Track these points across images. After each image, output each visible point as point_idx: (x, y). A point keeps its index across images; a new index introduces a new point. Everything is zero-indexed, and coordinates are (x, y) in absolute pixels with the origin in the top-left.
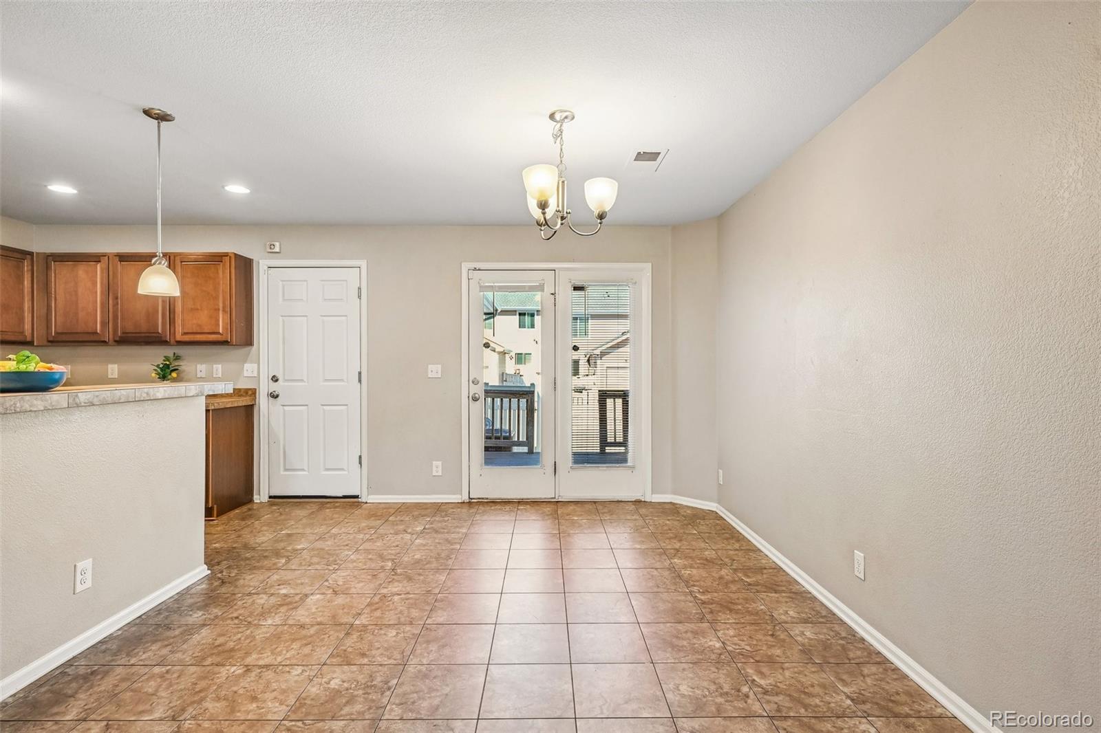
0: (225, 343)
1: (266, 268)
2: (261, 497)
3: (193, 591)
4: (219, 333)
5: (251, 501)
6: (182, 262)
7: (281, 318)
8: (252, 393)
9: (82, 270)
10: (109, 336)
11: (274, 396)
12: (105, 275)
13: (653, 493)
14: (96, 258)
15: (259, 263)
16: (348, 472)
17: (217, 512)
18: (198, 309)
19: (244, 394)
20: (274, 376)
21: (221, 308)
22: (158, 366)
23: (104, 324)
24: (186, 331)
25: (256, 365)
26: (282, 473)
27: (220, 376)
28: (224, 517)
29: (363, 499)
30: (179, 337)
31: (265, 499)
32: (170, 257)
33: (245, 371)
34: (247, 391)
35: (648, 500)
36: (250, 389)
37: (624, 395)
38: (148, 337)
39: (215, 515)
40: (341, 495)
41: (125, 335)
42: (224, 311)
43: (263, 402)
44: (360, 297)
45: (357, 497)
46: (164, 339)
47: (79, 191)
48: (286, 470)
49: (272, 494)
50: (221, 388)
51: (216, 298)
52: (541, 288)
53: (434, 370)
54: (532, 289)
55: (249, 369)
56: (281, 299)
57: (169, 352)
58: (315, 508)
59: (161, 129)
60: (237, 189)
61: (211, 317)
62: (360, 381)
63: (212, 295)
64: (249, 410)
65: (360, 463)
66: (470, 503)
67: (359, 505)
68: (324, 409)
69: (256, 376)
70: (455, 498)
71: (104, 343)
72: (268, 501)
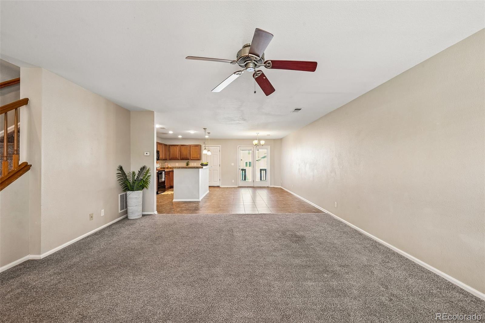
0: (199, 160)
4: (198, 158)
6: (192, 146)
9: (175, 147)
10: (179, 158)
12: (179, 148)
13: (270, 185)
14: (178, 145)
16: (218, 182)
18: (194, 154)
29: (220, 186)
30: (191, 159)
32: (190, 145)
35: (270, 186)
37: (265, 170)
38: (185, 158)
41: (181, 157)
42: (199, 154)
44: (220, 152)
46: (189, 159)
51: (197, 152)
52: (251, 150)
53: (233, 164)
54: (250, 150)
57: (187, 161)
61: (196, 155)
62: (220, 166)
65: (220, 180)
66: (239, 187)
67: (220, 188)
70: (236, 186)
71: (179, 160)
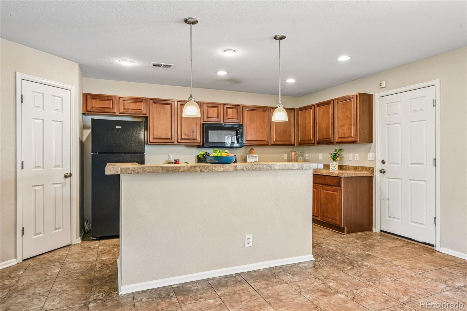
0: (354, 142)
1: (379, 97)
2: (376, 229)
3: (300, 265)
4: (351, 137)
5: (371, 230)
6: (338, 102)
7: (386, 125)
8: (372, 169)
9: (307, 113)
10: (314, 141)
11: (382, 172)
12: (313, 114)
15: (375, 95)
16: (427, 227)
17: (347, 231)
18: (343, 125)
19: (368, 170)
20: (383, 160)
21: (352, 124)
22: (331, 154)
23: (313, 135)
24: (339, 137)
25: (374, 154)
26: (387, 218)
27: (358, 160)
28: (351, 235)
29: (437, 249)
30: (337, 140)
31: (378, 231)
32: (334, 101)
33: (369, 157)
34: (369, 168)
36: (371, 167)
38: (327, 140)
39: (346, 232)
40: (422, 241)
41: (319, 140)
42: (354, 125)
43: (377, 175)
44: (435, 106)
45: (433, 246)
46: (331, 141)
47: (296, 80)
48: (389, 217)
49: (383, 229)
50: (315, 166)
51: (351, 118)
55: (371, 156)
56: (387, 115)
57: (337, 147)
58: (402, 243)
59: (281, 43)
60: (344, 58)
61: (348, 129)
62: (435, 165)
63: (349, 117)
64: (370, 179)
65: (435, 222)
67: (433, 251)
68: (411, 183)
69: (374, 160)
71: (314, 144)
72: (380, 233)
